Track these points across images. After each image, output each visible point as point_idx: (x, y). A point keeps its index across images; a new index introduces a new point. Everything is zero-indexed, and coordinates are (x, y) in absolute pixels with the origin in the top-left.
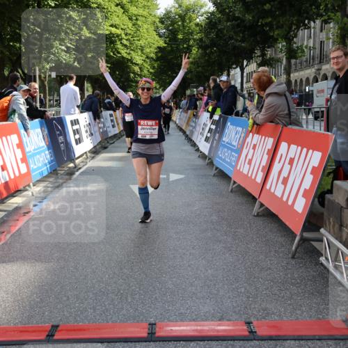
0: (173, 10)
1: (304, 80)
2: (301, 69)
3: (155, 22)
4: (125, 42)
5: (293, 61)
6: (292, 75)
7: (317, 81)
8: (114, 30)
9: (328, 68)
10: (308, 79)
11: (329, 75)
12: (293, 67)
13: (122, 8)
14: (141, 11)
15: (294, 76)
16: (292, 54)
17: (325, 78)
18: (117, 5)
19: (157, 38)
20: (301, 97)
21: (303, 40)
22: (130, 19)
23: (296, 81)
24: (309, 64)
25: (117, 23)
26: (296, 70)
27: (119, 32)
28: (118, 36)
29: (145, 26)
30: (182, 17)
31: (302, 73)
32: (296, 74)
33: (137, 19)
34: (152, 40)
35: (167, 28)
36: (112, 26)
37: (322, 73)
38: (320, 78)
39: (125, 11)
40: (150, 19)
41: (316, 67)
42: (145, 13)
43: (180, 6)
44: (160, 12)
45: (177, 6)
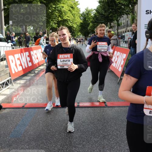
0: (85, 12)
1: (122, 32)
2: (121, 29)
3: (79, 15)
4: (71, 21)
5: (119, 27)
6: (119, 30)
7: (126, 32)
8: (68, 18)
9: (129, 28)
10: (123, 32)
11: (129, 30)
12: (119, 28)
13: (70, 11)
14: (76, 13)
15: (119, 31)
16: (119, 25)
17: (128, 31)
18: (69, 11)
19: (80, 20)
20: (121, 37)
21: (122, 20)
22: (73, 15)
23: (120, 32)
24: (124, 27)
25: (69, 16)
26: (120, 29)
27: (69, 18)
28: (69, 20)
29: (77, 17)
30: (87, 14)
31: (122, 30)
32: (120, 30)
33: (74, 15)
34: (79, 21)
35: (83, 17)
36: (67, 17)
37: (127, 30)
38: (127, 31)
39: (71, 12)
40: (78, 15)
41: (126, 28)
42: (77, 13)
43: (87, 11)
44: (81, 13)
45: (86, 11)
